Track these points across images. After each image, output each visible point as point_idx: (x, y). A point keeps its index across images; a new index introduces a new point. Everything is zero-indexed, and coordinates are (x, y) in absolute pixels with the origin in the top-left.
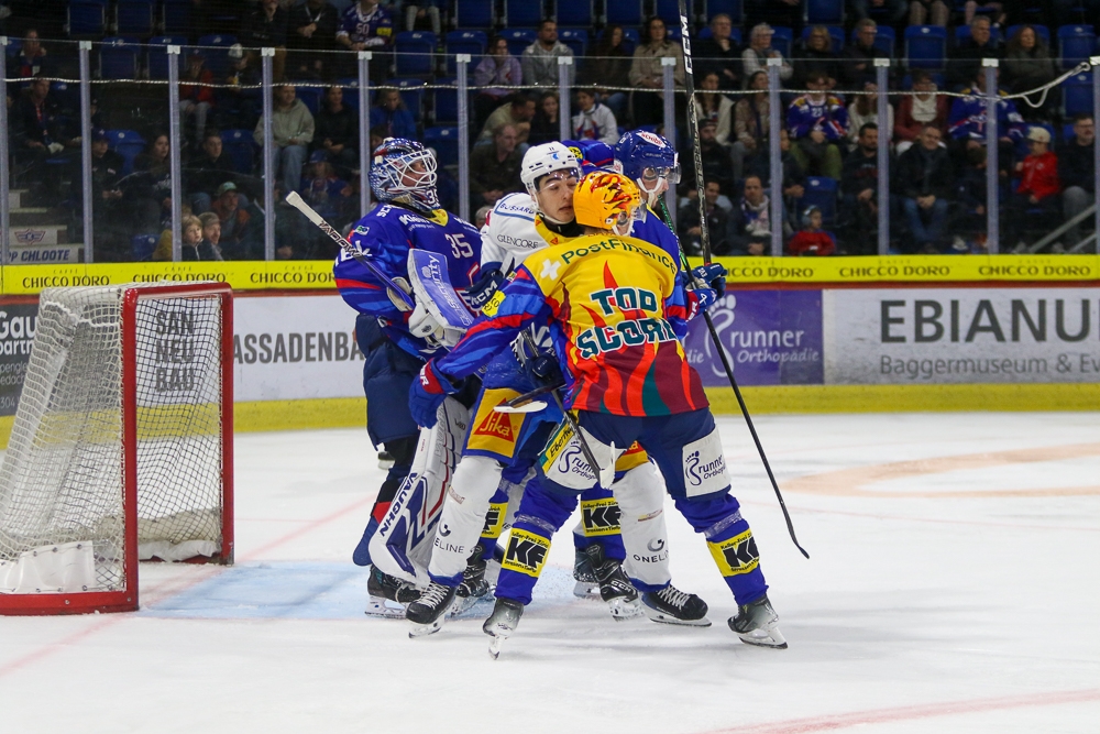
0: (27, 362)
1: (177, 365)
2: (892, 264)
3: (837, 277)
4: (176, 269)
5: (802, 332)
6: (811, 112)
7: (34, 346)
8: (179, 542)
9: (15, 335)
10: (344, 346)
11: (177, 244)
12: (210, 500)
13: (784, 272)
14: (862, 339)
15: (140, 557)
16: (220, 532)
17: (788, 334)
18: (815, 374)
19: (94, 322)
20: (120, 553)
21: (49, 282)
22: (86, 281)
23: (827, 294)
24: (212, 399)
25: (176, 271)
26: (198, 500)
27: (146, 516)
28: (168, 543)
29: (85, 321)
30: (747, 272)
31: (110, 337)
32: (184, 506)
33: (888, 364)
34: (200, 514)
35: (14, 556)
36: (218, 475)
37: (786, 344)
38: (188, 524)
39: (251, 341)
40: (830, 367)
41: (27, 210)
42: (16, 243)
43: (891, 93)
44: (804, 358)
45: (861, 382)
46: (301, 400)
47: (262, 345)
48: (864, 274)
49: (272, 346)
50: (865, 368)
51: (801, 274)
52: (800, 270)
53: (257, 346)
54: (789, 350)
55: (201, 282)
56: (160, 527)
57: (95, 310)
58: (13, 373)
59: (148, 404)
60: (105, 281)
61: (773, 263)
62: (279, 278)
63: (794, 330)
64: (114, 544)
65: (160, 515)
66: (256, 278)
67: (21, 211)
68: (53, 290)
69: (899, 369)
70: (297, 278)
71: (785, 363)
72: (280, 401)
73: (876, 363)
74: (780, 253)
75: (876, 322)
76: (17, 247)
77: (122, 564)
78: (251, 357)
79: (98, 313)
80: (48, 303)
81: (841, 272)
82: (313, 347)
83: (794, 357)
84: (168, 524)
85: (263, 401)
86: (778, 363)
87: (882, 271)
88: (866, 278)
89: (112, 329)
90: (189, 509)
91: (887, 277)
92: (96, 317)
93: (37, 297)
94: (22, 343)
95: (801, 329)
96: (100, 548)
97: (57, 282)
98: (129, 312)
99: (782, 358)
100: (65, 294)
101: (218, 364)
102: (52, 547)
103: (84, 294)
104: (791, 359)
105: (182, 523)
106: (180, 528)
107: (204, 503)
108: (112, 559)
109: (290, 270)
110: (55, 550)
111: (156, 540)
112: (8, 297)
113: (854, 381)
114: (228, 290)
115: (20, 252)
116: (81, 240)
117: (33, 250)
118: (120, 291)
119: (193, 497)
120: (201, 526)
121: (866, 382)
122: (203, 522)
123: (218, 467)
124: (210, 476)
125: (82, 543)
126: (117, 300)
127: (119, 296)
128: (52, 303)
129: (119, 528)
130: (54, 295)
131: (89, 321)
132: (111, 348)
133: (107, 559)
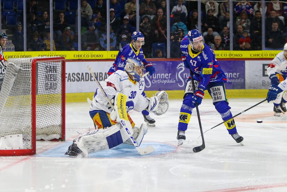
2: (266, 53)
3: (249, 57)
4: (51, 53)
5: (239, 73)
6: (242, 7)
7: (5, 76)
8: (49, 135)
10: (102, 77)
11: (52, 45)
12: (58, 122)
13: (234, 55)
14: (257, 76)
15: (36, 139)
16: (61, 132)
17: (235, 74)
18: (243, 86)
19: (23, 68)
20: (30, 138)
21: (13, 57)
22: (24, 57)
23: (247, 62)
24: (59, 92)
25: (52, 54)
26: (55, 122)
27: (39, 127)
28: (46, 135)
29: (20, 68)
30: (222, 55)
31: (28, 73)
33: (264, 83)
34: (55, 126)
36: (60, 115)
37: (234, 77)
38: (52, 129)
39: (74, 75)
40: (247, 84)
43: (266, 2)
44: (239, 81)
45: (256, 88)
46: (89, 93)
47: (77, 76)
48: (257, 56)
49: (80, 76)
50: (258, 84)
51: (239, 56)
52: (238, 55)
53: (76, 77)
54: (235, 79)
56: (44, 130)
57: (23, 65)
61: (230, 53)
62: (82, 56)
63: (236, 73)
64: (29, 136)
65: (43, 127)
66: (75, 56)
69: (268, 85)
70: (88, 56)
71: (234, 83)
72: (82, 93)
73: (261, 83)
74: (233, 50)
75: (261, 70)
77: (31, 141)
78: (74, 80)
79: (24, 66)
81: (251, 55)
82: (92, 77)
83: (237, 81)
84: (46, 129)
85: (77, 93)
86: (232, 82)
87: (263, 55)
88: (258, 57)
89: (28, 71)
90: (52, 124)
91: (264, 57)
95: (238, 73)
96: (25, 137)
97: (16, 57)
98: (34, 65)
99: (233, 81)
100: (15, 60)
101: (61, 82)
102: (10, 136)
103: (20, 60)
104: (236, 81)
105: (50, 129)
106: (49, 130)
107: (56, 123)
108: (28, 140)
109: (86, 54)
110: (11, 137)
111: (42, 134)
113: (254, 88)
114: (64, 60)
115: (5, 48)
117: (9, 47)
118: (31, 59)
119: (54, 121)
120: (55, 130)
121: (258, 88)
122: (56, 129)
123: (61, 112)
124: (58, 115)
125: (19, 135)
126: (30, 62)
127: (31, 61)
128: (11, 63)
129: (30, 130)
130: (11, 60)
131: (22, 68)
132: (28, 76)
133: (26, 140)
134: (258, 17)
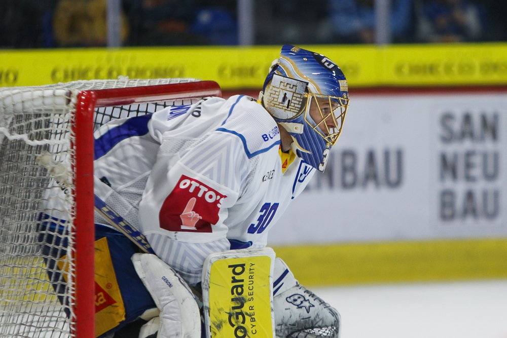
19: (31, 138)
29: (16, 136)
57: (33, 120)
79: (38, 125)
92: (34, 131)
103: (17, 99)
118: (70, 94)
126: (65, 107)
127: (69, 101)
131: (25, 137)
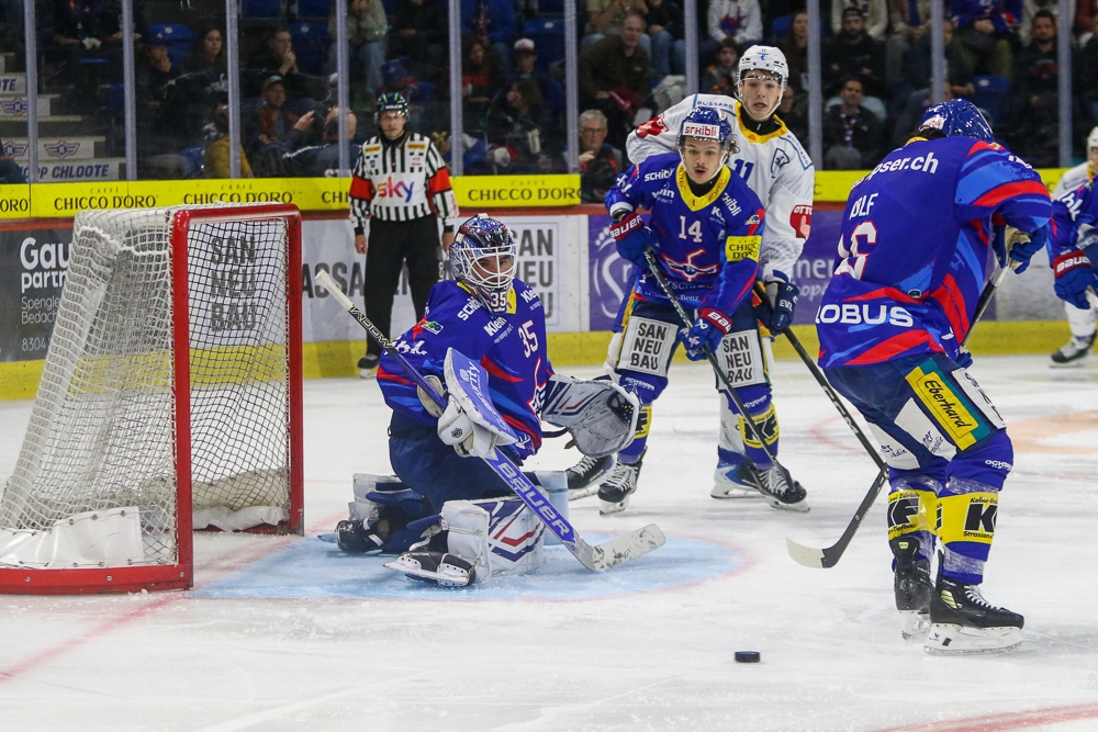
0: (60, 296)
1: (235, 301)
4: (234, 187)
7: (67, 278)
8: (239, 509)
9: (46, 265)
12: (275, 459)
15: (194, 527)
16: (287, 496)
19: (137, 250)
20: (170, 521)
21: (85, 203)
22: (129, 202)
24: (278, 340)
25: (235, 190)
26: (262, 458)
27: (201, 479)
28: (226, 510)
29: (126, 248)
31: (157, 268)
32: (246, 466)
34: (264, 475)
35: (47, 525)
36: (284, 430)
38: (250, 488)
40: (1003, 300)
41: (57, 119)
42: (47, 157)
45: (1039, 318)
47: (335, 275)
49: (347, 277)
55: (264, 203)
56: (218, 491)
57: (139, 235)
58: (43, 310)
59: (201, 345)
60: (151, 201)
64: (164, 511)
65: (217, 477)
66: (328, 197)
67: (51, 119)
68: (90, 213)
76: (47, 161)
77: (173, 534)
79: (143, 239)
80: (84, 228)
84: (227, 487)
89: (159, 258)
90: (252, 469)
92: (139, 244)
93: (71, 220)
94: (54, 274)
96: (148, 515)
97: (95, 203)
98: (179, 238)
100: (104, 217)
101: (284, 300)
102: (92, 513)
103: (126, 217)
105: (243, 486)
106: (241, 492)
107: (268, 462)
108: (161, 529)
110: (95, 517)
111: (212, 507)
112: (37, 220)
113: (1031, 315)
114: (296, 213)
115: (51, 168)
116: (123, 154)
117: (65, 165)
118: (168, 213)
119: (257, 454)
120: (265, 489)
121: (1046, 317)
122: (268, 484)
123: (284, 421)
124: (275, 430)
125: (126, 509)
126: (165, 224)
127: (168, 219)
128: (89, 228)
129: (169, 491)
130: (91, 219)
131: (132, 248)
132: (158, 280)
133: (155, 527)
134: (1043, 34)
